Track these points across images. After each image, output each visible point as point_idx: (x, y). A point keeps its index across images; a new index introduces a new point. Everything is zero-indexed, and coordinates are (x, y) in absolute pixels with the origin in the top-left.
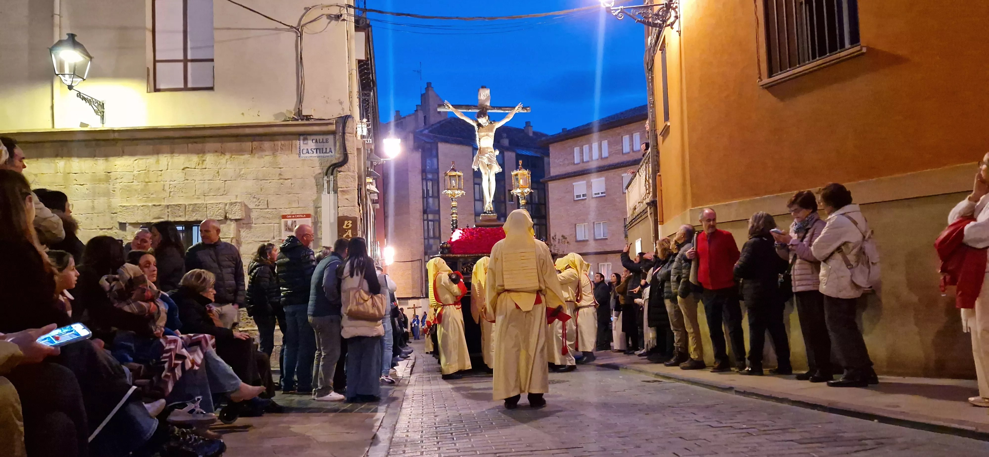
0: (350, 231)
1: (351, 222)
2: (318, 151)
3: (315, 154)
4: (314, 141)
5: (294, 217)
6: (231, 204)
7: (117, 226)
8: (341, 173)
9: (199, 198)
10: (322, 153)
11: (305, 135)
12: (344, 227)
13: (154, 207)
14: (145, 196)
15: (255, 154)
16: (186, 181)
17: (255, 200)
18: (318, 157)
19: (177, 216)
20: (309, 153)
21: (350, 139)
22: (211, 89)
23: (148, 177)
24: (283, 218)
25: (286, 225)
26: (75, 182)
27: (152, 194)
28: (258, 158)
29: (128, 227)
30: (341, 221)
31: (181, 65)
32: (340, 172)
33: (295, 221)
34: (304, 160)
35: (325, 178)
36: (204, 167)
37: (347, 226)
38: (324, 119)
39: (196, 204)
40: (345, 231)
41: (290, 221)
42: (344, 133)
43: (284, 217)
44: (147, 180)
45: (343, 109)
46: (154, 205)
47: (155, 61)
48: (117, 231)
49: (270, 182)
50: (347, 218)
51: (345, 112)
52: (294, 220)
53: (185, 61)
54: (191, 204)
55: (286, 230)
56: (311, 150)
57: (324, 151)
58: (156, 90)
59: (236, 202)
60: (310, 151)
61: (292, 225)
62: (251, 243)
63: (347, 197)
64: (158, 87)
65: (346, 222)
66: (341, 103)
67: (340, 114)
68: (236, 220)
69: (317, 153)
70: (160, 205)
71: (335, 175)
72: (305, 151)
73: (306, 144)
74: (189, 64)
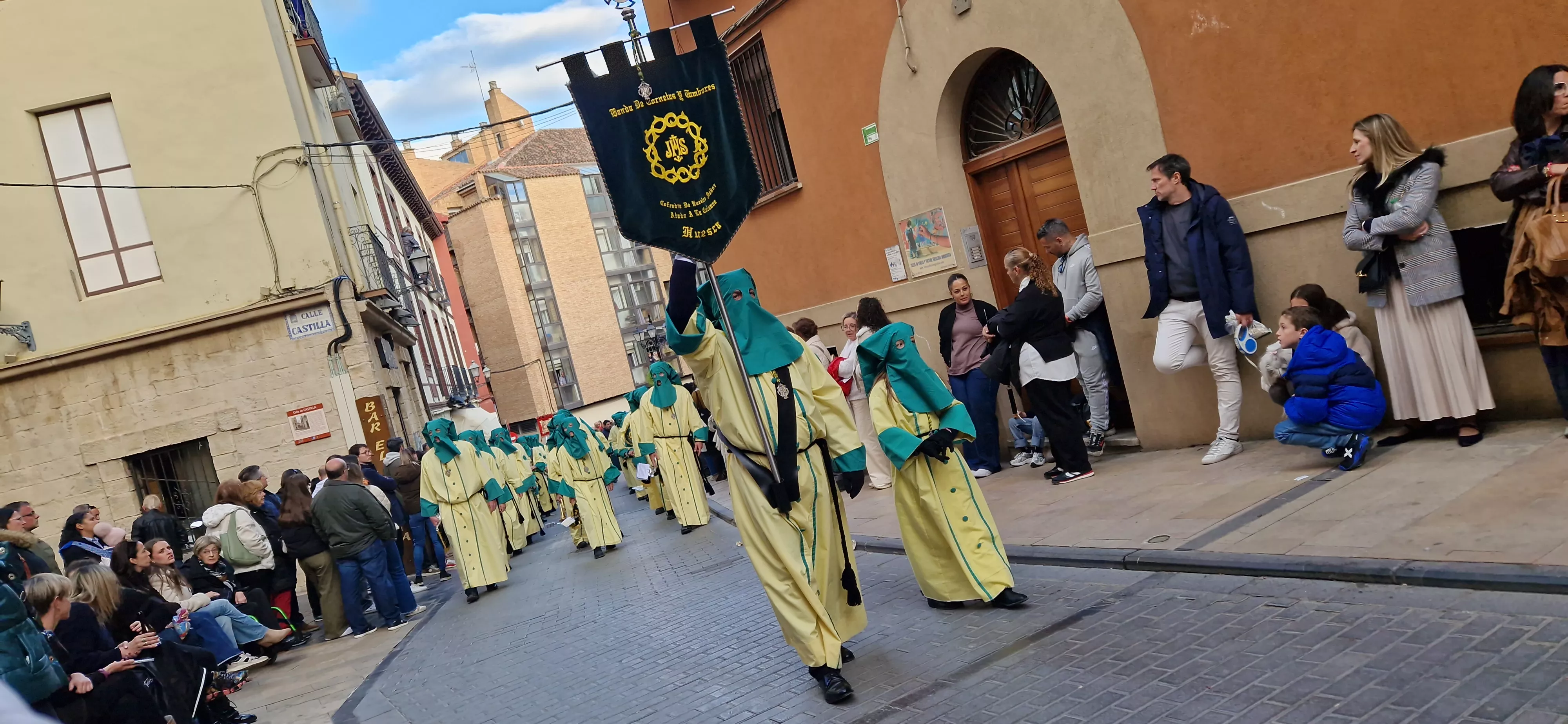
0: (375, 413)
1: (373, 403)
2: (312, 327)
3: (309, 332)
4: (304, 316)
5: (301, 411)
6: (222, 412)
7: (86, 469)
8: (346, 348)
9: (179, 415)
10: (318, 328)
11: (292, 312)
12: (367, 410)
13: (126, 437)
14: (111, 426)
15: (235, 348)
16: (158, 397)
17: (248, 401)
18: (314, 334)
19: (158, 442)
20: (301, 332)
21: (347, 305)
22: (160, 278)
23: (109, 403)
24: (289, 416)
25: (295, 423)
26: (19, 429)
27: (119, 422)
28: (240, 351)
29: (102, 468)
30: (361, 403)
31: (113, 255)
32: (344, 347)
33: (305, 416)
34: (298, 341)
35: (329, 358)
36: (176, 375)
37: (370, 408)
38: (310, 289)
39: (177, 423)
40: (369, 415)
41: (298, 418)
42: (338, 302)
43: (290, 414)
44: (108, 407)
45: (331, 271)
46: (126, 435)
47: (77, 260)
48: (86, 475)
49: (263, 377)
50: (368, 399)
51: (334, 274)
52: (303, 415)
53: (117, 251)
54: (172, 424)
55: (297, 429)
56: (303, 327)
57: (320, 325)
58: (88, 295)
59: (226, 410)
60: (302, 329)
61: (302, 421)
62: (256, 453)
63: (361, 374)
64: (89, 291)
65: (367, 405)
66: (326, 264)
67: (329, 277)
68: (232, 430)
69: (311, 329)
70: (131, 434)
71: (339, 352)
72: (296, 331)
73: (296, 321)
74: (122, 253)
